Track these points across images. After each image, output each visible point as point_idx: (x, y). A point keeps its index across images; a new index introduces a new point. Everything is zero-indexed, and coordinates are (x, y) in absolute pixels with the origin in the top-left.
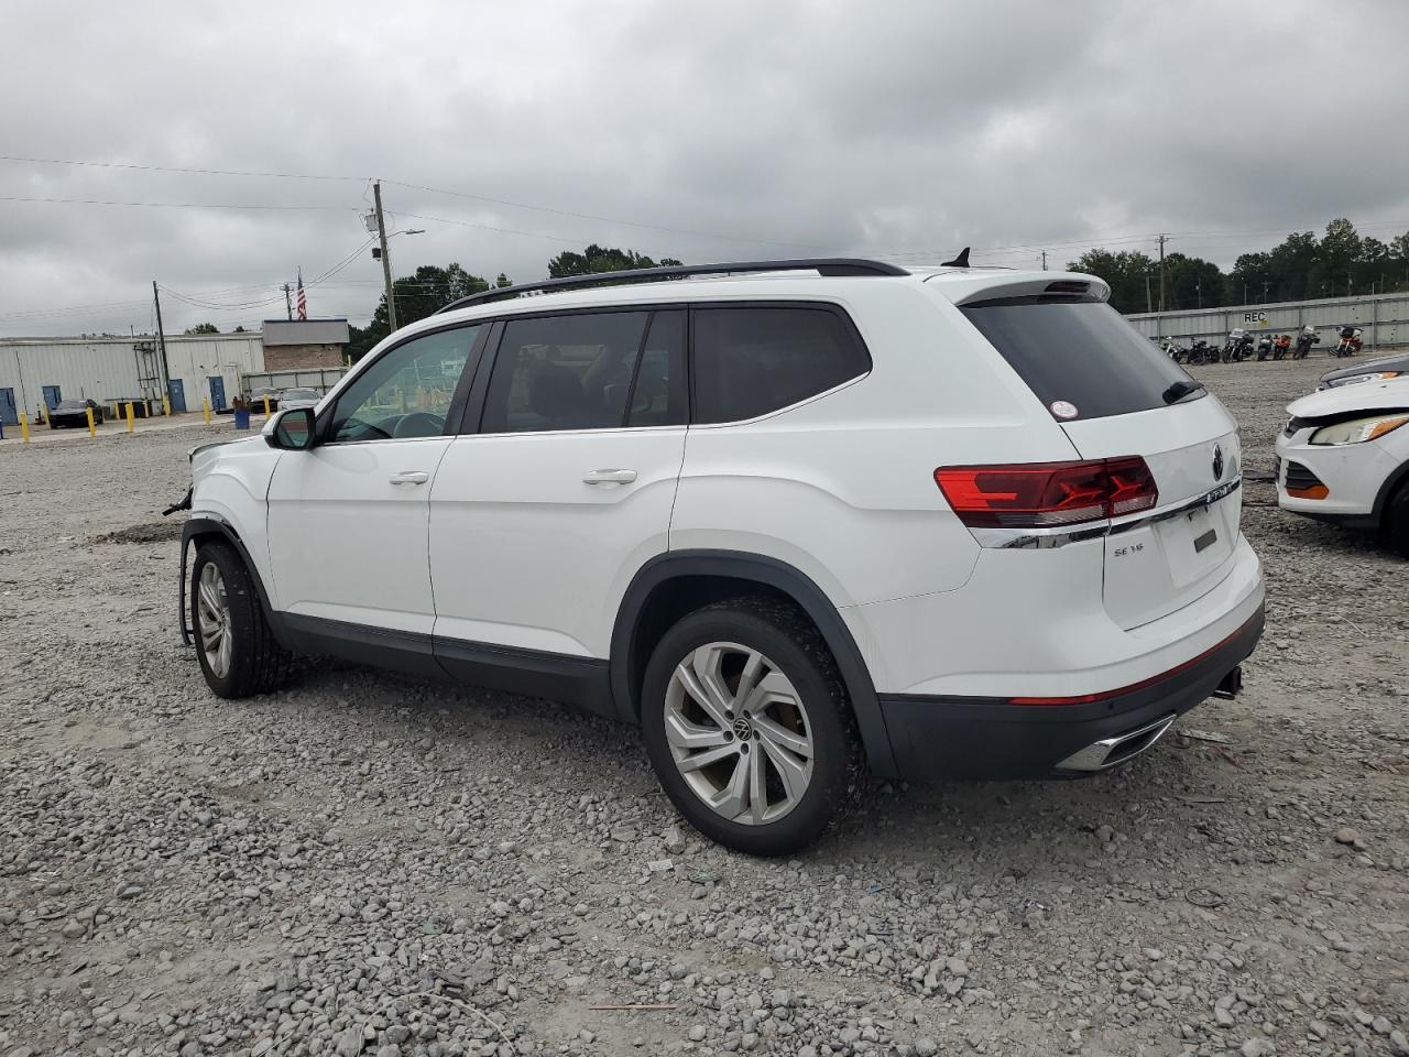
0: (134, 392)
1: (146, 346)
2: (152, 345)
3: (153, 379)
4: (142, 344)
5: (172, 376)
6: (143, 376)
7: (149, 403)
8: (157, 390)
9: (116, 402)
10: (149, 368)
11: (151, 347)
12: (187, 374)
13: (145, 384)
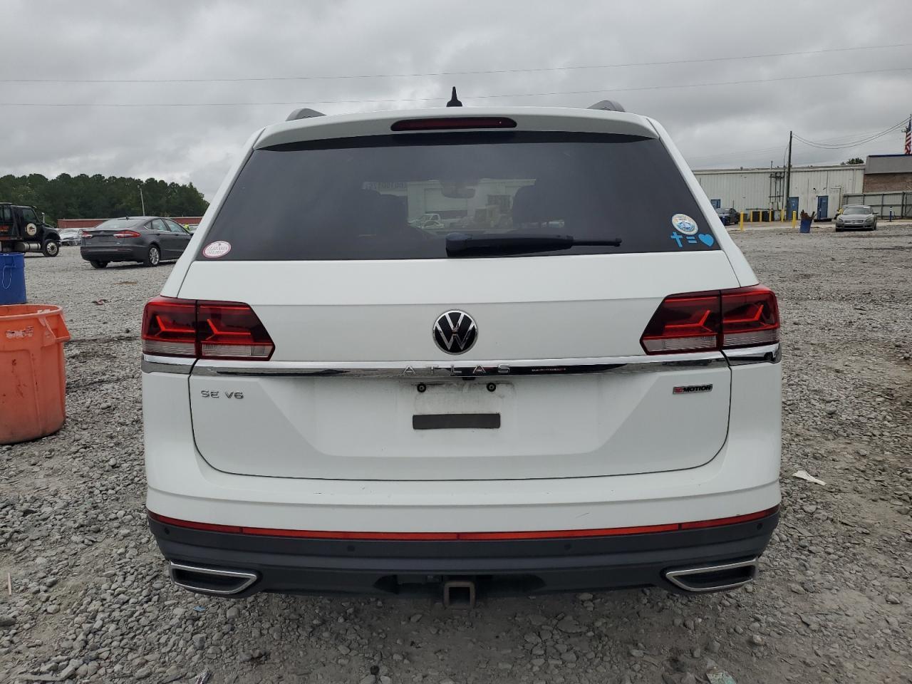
0: (764, 204)
1: (778, 175)
2: (783, 174)
3: (780, 196)
4: (776, 173)
5: (792, 195)
6: (773, 194)
7: (773, 213)
8: (780, 204)
9: (752, 211)
10: (778, 190)
11: (782, 175)
12: (803, 193)
13: (773, 200)
